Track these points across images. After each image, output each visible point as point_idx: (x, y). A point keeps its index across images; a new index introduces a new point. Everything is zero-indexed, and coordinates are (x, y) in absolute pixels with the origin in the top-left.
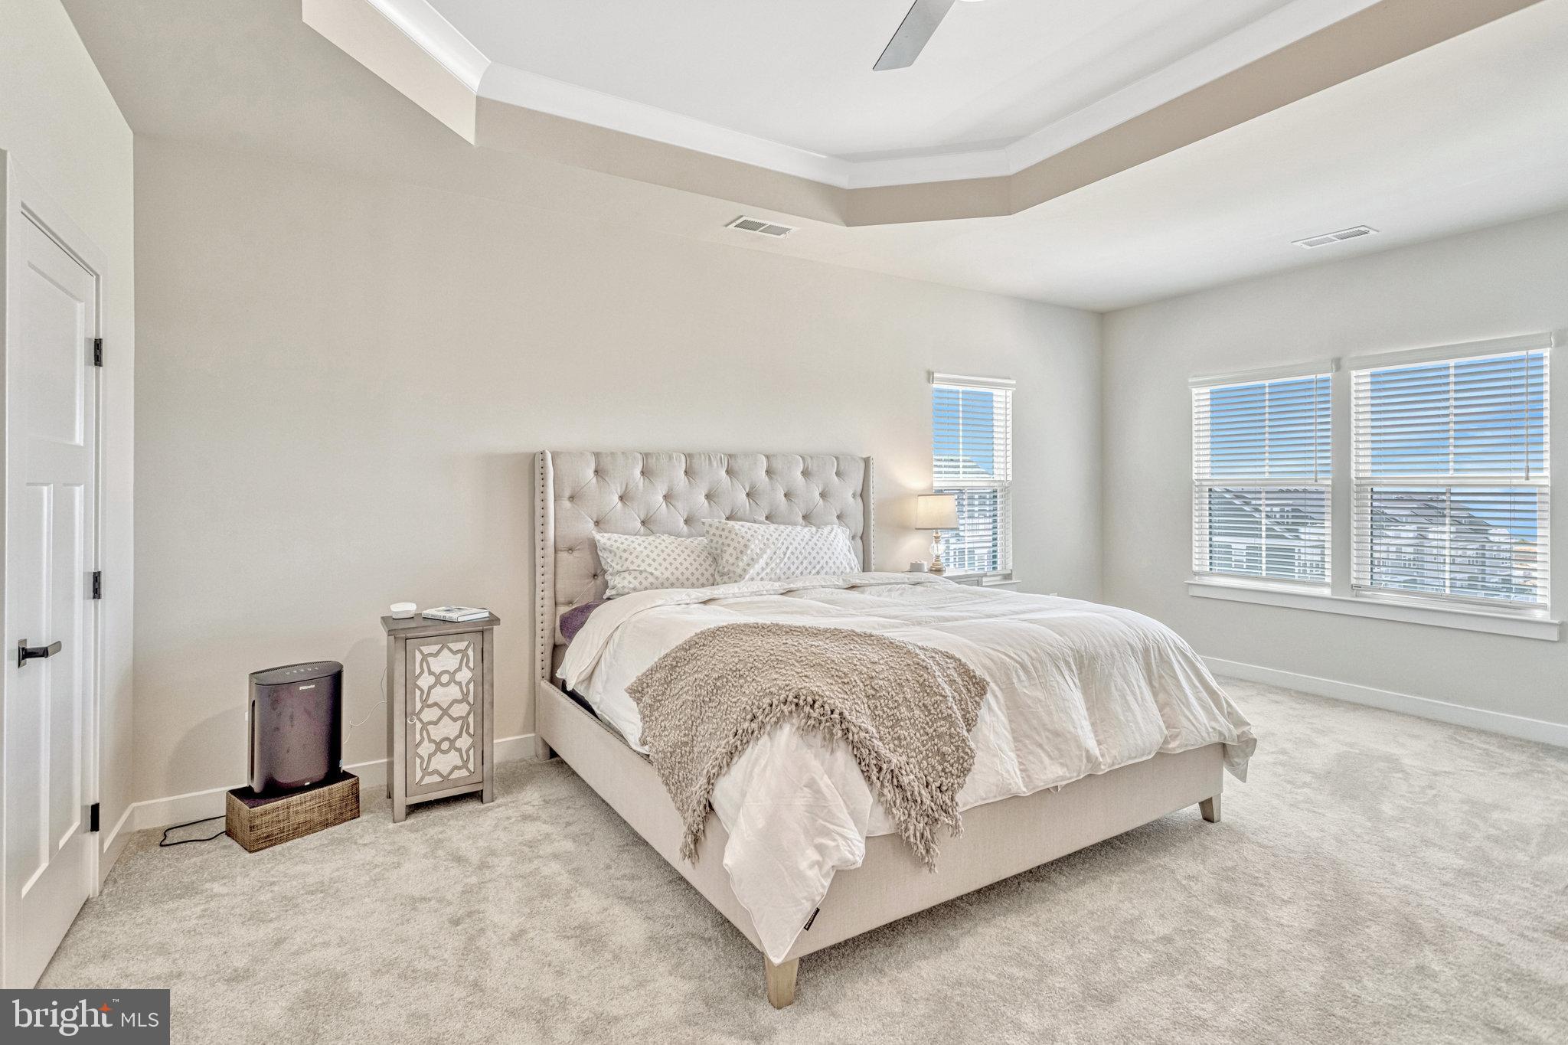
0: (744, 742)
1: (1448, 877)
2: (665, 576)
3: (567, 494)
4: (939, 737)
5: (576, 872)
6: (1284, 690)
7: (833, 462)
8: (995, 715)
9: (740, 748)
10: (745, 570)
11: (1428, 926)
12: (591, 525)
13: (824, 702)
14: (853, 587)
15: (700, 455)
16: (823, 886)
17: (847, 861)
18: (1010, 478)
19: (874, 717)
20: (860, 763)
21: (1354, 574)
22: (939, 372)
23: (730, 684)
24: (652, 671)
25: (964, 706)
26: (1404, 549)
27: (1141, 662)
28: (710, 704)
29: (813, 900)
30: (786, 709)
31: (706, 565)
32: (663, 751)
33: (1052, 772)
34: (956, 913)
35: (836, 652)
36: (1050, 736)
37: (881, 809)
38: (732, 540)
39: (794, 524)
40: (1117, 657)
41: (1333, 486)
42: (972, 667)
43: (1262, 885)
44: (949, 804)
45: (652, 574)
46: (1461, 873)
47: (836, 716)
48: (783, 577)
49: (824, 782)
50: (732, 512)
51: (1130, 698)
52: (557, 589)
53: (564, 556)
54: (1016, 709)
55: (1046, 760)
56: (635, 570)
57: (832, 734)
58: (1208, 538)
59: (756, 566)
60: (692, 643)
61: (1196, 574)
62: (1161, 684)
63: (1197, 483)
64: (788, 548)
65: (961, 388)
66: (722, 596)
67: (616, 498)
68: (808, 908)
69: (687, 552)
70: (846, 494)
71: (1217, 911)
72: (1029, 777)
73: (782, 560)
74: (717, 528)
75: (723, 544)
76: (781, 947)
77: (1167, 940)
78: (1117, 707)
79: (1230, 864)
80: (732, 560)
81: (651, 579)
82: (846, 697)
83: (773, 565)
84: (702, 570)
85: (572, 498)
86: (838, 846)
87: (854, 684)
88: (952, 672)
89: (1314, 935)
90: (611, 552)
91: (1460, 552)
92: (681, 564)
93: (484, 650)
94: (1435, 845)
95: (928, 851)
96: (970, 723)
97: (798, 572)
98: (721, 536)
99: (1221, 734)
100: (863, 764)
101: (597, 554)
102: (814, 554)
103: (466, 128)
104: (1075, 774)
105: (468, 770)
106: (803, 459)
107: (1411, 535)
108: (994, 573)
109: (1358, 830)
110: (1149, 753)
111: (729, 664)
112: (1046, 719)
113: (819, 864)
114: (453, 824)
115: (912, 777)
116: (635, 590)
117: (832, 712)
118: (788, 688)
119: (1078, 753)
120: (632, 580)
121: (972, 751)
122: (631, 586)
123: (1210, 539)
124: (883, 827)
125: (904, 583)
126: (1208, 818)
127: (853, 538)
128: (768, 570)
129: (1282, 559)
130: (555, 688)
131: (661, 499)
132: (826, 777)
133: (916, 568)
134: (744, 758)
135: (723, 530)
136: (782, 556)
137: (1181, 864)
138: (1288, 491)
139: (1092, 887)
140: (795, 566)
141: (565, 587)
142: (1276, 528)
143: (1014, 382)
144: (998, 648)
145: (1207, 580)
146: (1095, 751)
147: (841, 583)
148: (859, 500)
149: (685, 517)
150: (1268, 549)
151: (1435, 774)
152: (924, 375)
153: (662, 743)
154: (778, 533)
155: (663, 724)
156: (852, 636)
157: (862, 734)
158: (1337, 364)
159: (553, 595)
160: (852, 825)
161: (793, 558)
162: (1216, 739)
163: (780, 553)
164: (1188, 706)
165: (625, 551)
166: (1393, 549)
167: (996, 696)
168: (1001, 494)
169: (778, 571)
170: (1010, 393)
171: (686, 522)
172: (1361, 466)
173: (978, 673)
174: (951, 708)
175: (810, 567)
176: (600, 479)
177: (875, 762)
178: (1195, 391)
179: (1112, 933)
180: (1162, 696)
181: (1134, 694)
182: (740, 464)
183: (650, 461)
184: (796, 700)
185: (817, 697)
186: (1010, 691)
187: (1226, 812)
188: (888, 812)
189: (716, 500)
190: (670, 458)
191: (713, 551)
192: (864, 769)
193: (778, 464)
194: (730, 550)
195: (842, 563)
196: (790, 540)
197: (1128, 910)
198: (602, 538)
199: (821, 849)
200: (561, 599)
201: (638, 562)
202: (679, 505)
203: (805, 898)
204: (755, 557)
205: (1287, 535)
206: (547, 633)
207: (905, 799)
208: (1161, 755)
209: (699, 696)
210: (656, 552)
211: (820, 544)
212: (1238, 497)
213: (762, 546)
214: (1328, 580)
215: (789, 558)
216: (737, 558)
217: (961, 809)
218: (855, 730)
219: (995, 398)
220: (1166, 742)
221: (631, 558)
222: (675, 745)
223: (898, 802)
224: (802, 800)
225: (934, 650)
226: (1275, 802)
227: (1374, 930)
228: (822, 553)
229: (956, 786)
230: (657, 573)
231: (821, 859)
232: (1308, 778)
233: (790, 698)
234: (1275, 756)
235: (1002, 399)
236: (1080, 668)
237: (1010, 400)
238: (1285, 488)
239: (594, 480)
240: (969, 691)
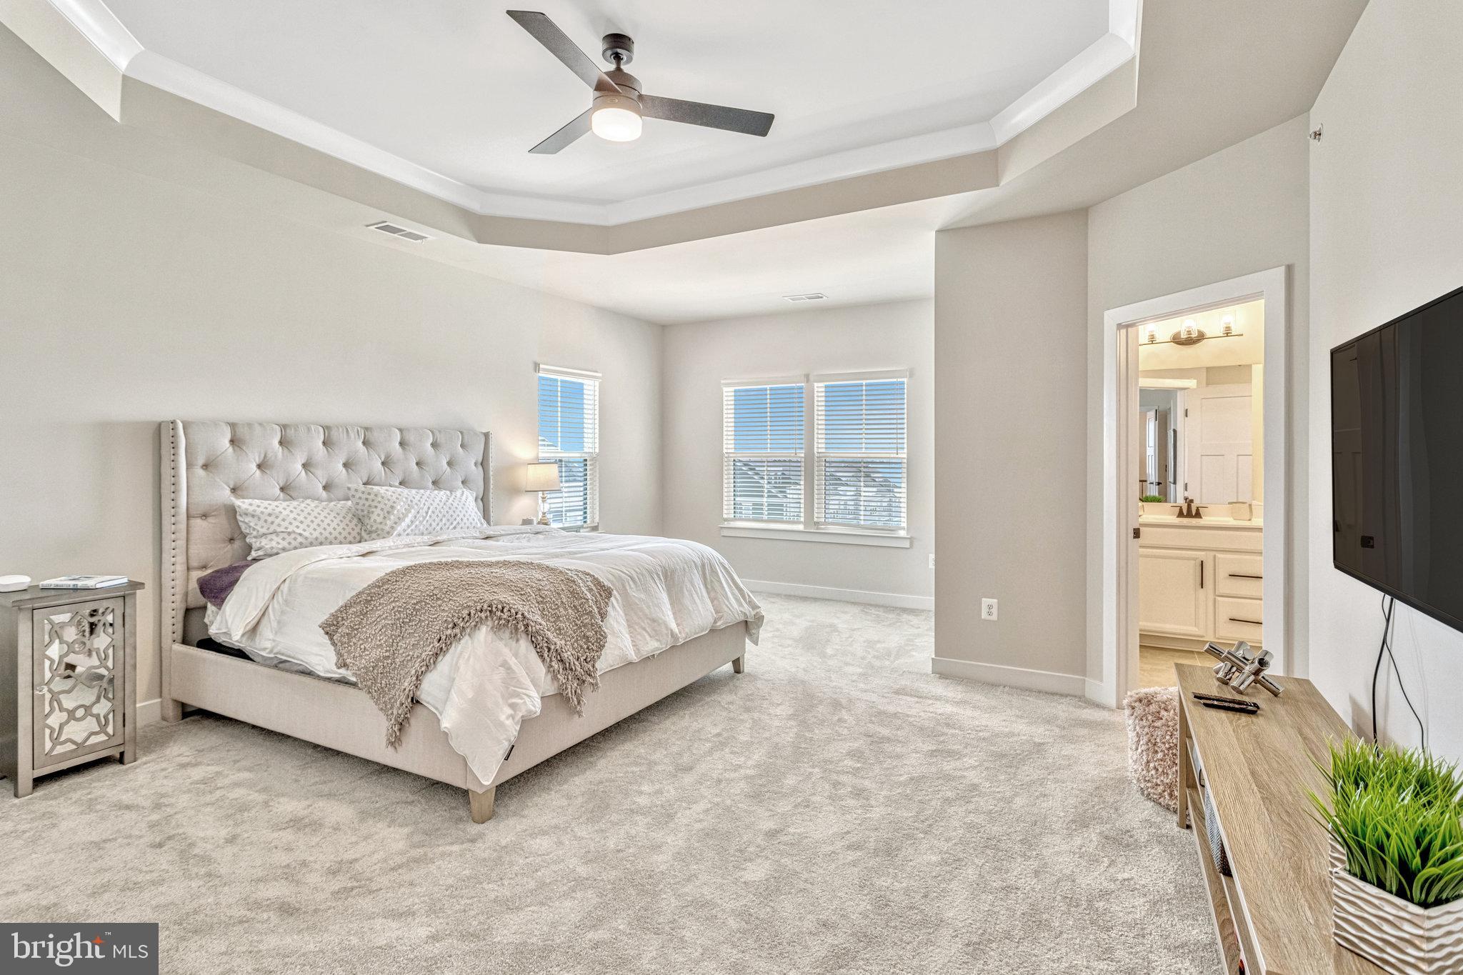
0: (448, 643)
1: (855, 678)
2: (314, 536)
3: (201, 461)
4: (585, 626)
5: (264, 790)
6: (778, 595)
7: (458, 436)
8: (618, 612)
9: (444, 649)
10: (392, 527)
11: (844, 702)
12: (228, 491)
13: (511, 608)
14: (487, 538)
15: (338, 427)
16: (516, 730)
17: (530, 711)
18: (597, 450)
19: (543, 616)
20: (536, 647)
21: (816, 515)
22: (544, 364)
23: (429, 606)
24: (346, 607)
25: (598, 605)
26: (849, 503)
27: (701, 573)
28: (410, 624)
29: (510, 741)
30: (483, 615)
31: (352, 525)
32: (365, 667)
33: (652, 645)
34: (590, 749)
35: (510, 574)
36: (649, 622)
37: (549, 676)
38: (379, 502)
39: (425, 488)
40: (687, 570)
41: (805, 458)
42: (602, 580)
43: (767, 699)
44: (592, 670)
45: (300, 535)
46: (861, 675)
47: (519, 616)
48: (425, 532)
49: (513, 662)
50: (369, 478)
51: (695, 596)
52: (190, 555)
53: (198, 523)
54: (629, 606)
55: (647, 637)
56: (282, 532)
57: (516, 629)
58: (732, 498)
59: (403, 524)
60: (385, 581)
61: (726, 520)
62: (712, 587)
63: (726, 455)
64: (429, 508)
65: (559, 378)
66: (379, 549)
67: (254, 467)
68: (506, 746)
69: (333, 514)
70: (470, 463)
71: (745, 716)
72: (638, 649)
73: (424, 518)
74: (363, 493)
75: (370, 506)
76: (490, 774)
77: (719, 735)
78: (687, 602)
79: (750, 693)
80: (379, 520)
81: (300, 539)
82: (524, 603)
83: (417, 523)
84: (348, 529)
85: (205, 466)
86: (525, 702)
87: (528, 594)
88: (589, 583)
89: (791, 717)
90: (253, 516)
91: (879, 504)
92: (329, 525)
93: (126, 614)
94: (850, 664)
95: (579, 703)
96: (603, 615)
97: (438, 528)
98: (367, 499)
99: (745, 614)
100: (538, 647)
101: (236, 518)
102: (451, 512)
103: (112, 106)
104: (664, 646)
105: (107, 734)
106: (432, 432)
107: (852, 493)
108: (585, 525)
109: (815, 664)
110: (706, 630)
111: (425, 592)
112: (647, 611)
113: (513, 717)
114: (103, 784)
115: (569, 653)
116: (284, 550)
117: (516, 613)
118: (482, 601)
119: (666, 632)
120: (281, 541)
121: (605, 634)
122: (280, 546)
123: (734, 500)
124: (551, 689)
125: (527, 533)
126: (738, 671)
127: (476, 500)
128: (413, 527)
129: (776, 509)
130: (192, 648)
131: (300, 467)
132: (513, 658)
133: (527, 522)
134: (448, 656)
135: (369, 494)
136: (425, 514)
137: (725, 697)
138: (780, 461)
139: (674, 719)
140: (436, 523)
141: (200, 551)
142: (773, 490)
143: (600, 375)
144: (617, 567)
145: (733, 524)
146: (676, 630)
147: (478, 535)
148: (480, 468)
149: (324, 484)
150: (769, 505)
151: (853, 630)
152: (531, 366)
153: (363, 661)
154: (419, 495)
155: (362, 647)
156: (518, 564)
157: (538, 627)
158: (807, 377)
159: (185, 561)
160: (532, 687)
161: (434, 516)
162: (742, 618)
163: (423, 512)
164: (727, 599)
165: (270, 515)
166: (842, 503)
167: (615, 598)
168: (590, 463)
169: (421, 527)
170: (597, 384)
171: (325, 488)
172: (820, 446)
173: (606, 584)
174: (591, 607)
175: (448, 524)
176: (236, 448)
177: (546, 645)
178: (725, 389)
179: (688, 738)
180: (713, 594)
181: (697, 594)
182: (375, 436)
183: (288, 431)
184: (490, 609)
185: (505, 605)
186: (625, 595)
187: (747, 667)
188: (555, 678)
189: (353, 468)
190: (309, 429)
191: (359, 512)
192: (539, 650)
193: (411, 438)
194: (378, 511)
195: (474, 520)
196: (430, 501)
197: (695, 726)
198: (242, 504)
199: (513, 706)
200: (194, 563)
201: (285, 524)
202: (319, 472)
203: (505, 739)
204: (401, 516)
205: (779, 495)
206: (178, 598)
207: (565, 669)
208: (713, 631)
209: (398, 619)
210: (305, 514)
211: (455, 505)
212: (745, 465)
213: (407, 507)
214: (802, 519)
215: (430, 516)
216: (385, 518)
217: (599, 673)
218: (533, 624)
219: (585, 387)
220: (715, 622)
221: (277, 521)
222: (378, 660)
223: (561, 670)
224: (498, 676)
225: (576, 570)
226: (773, 657)
227: (820, 708)
228: (458, 512)
229: (596, 657)
230: (306, 534)
231: (513, 712)
232: (790, 642)
233: (485, 607)
234: (773, 633)
235: (591, 389)
236: (666, 578)
237: (597, 388)
238: (777, 459)
239: (231, 450)
240: (601, 596)
